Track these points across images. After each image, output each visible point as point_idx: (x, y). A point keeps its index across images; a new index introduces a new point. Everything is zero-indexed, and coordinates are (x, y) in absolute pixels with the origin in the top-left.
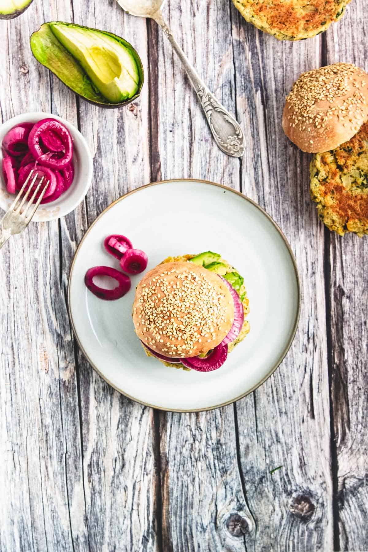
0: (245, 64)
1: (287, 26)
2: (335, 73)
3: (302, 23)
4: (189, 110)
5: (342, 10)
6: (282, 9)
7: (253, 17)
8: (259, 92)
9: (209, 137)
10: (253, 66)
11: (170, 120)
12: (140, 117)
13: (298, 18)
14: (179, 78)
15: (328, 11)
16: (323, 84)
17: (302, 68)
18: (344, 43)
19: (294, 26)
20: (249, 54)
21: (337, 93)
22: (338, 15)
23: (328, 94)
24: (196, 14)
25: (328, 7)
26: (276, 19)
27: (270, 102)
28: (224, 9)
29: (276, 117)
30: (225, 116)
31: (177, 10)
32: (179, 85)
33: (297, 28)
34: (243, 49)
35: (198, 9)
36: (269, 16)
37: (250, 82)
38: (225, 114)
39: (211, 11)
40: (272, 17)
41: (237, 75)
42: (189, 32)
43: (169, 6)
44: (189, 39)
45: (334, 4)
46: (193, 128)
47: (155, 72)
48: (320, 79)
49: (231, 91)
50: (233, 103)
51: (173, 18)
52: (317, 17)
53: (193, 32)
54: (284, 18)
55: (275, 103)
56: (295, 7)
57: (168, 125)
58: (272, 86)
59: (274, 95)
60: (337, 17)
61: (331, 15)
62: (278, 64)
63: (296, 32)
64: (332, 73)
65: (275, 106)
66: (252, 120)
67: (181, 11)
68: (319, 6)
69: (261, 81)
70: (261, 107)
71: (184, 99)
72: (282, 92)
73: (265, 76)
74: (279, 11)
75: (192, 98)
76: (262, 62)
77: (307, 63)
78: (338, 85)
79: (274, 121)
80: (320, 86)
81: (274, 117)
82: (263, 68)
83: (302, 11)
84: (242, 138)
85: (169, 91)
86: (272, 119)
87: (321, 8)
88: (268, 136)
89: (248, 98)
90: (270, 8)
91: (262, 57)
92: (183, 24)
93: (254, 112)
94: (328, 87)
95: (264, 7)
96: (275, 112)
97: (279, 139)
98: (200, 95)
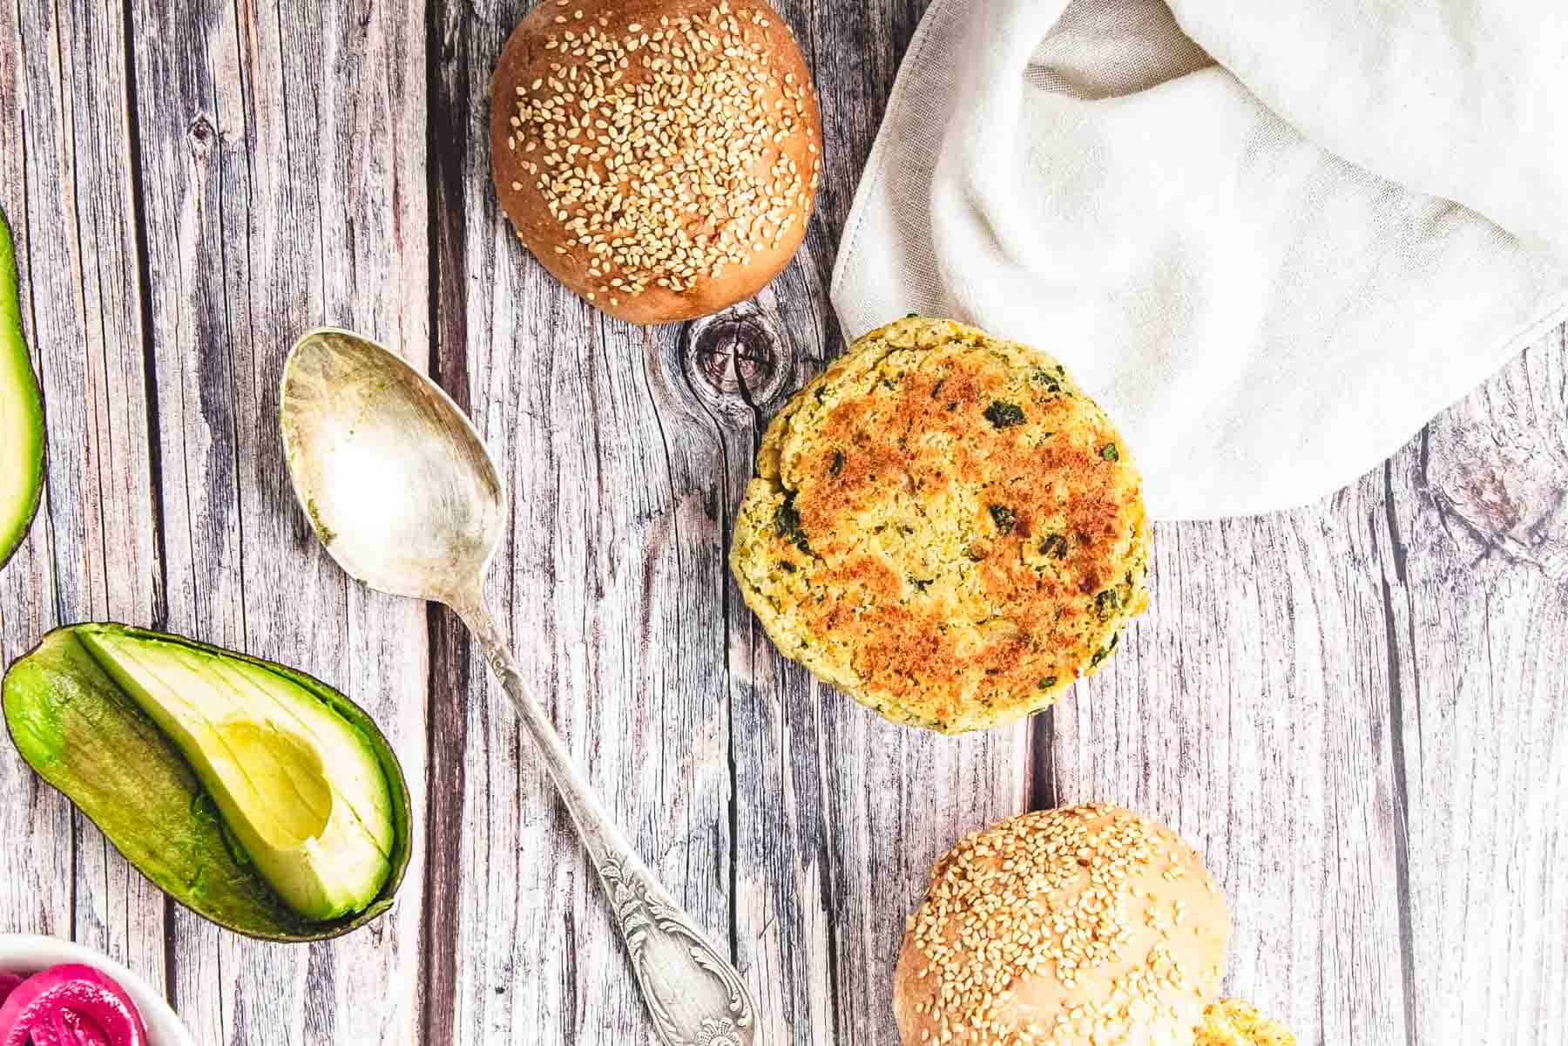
0: (770, 765)
1: (923, 687)
2: (1083, 863)
3: (975, 675)
4: (569, 918)
5: (1114, 641)
6: (907, 625)
7: (804, 645)
8: (814, 866)
9: (634, 1015)
10: (796, 773)
11: (498, 951)
12: (392, 937)
13: (959, 661)
14: (537, 806)
15: (1065, 642)
16: (1042, 911)
17: (965, 792)
18: (1110, 711)
19: (946, 687)
20: (782, 733)
21: (1090, 952)
22: (1099, 655)
23: (1058, 953)
24: (606, 589)
25: (1063, 627)
26: (883, 660)
27: (850, 903)
28: (702, 580)
29: (870, 955)
30: (696, 951)
31: (539, 572)
32: (537, 834)
33: (955, 695)
34: (764, 714)
35: (612, 572)
36: (861, 646)
37: (784, 828)
38: (696, 944)
39: (658, 581)
40: (869, 650)
41: (741, 804)
42: (578, 652)
43: (511, 556)
44: (575, 672)
45: (1086, 618)
46: (579, 983)
47: (452, 784)
48: (1032, 886)
49: (717, 858)
50: (723, 902)
51: (523, 600)
52: (1025, 658)
53: (591, 652)
54: (913, 656)
55: (867, 907)
56: (950, 622)
57: (490, 971)
58: (859, 849)
59: (866, 877)
60: (1094, 663)
61: (1074, 655)
62: (882, 772)
63: (951, 709)
64: (1072, 862)
65: (868, 917)
66: (786, 960)
67: (553, 575)
68: (1033, 624)
69: (821, 829)
70: (821, 918)
71: (552, 880)
72: (894, 868)
73: (835, 811)
74: (896, 630)
75: (580, 878)
76: (829, 762)
77: (980, 772)
78: (1094, 919)
79: (863, 970)
80: (1030, 918)
81: (863, 956)
82: (831, 785)
83: (973, 635)
84: (752, 1027)
85: (501, 852)
86: (857, 963)
87: (1039, 631)
88: (842, 1017)
89: (776, 886)
90: (864, 617)
91: (830, 746)
92: (557, 622)
93: (794, 937)
94: (1060, 928)
95: (842, 614)
96: (869, 936)
97: (879, 1033)
98: (607, 878)
